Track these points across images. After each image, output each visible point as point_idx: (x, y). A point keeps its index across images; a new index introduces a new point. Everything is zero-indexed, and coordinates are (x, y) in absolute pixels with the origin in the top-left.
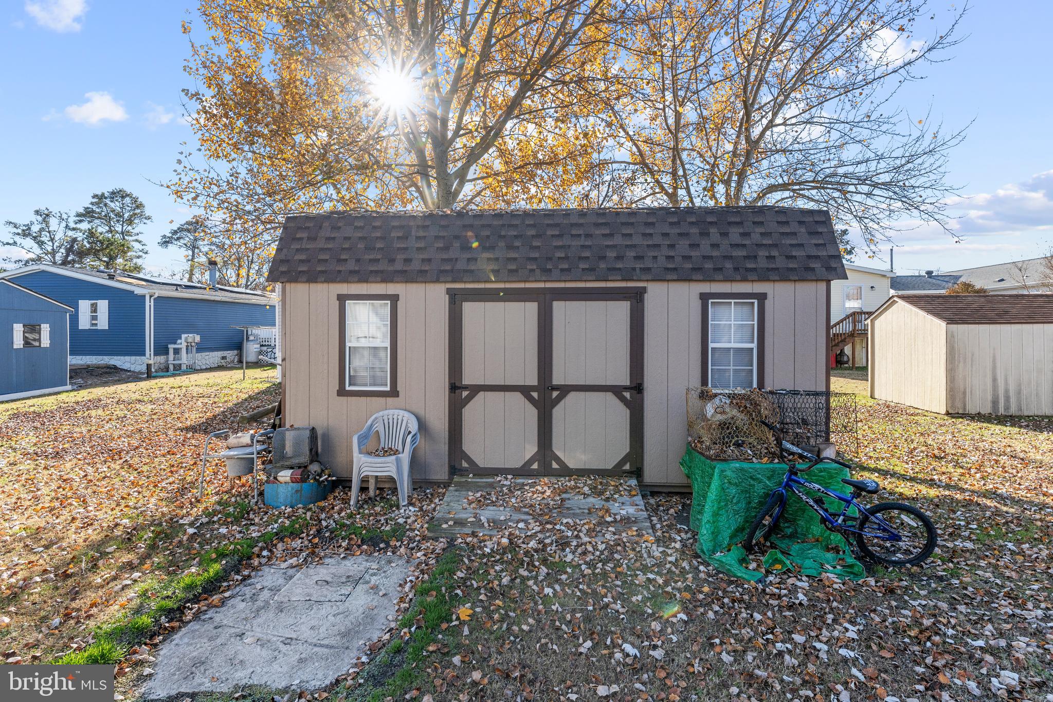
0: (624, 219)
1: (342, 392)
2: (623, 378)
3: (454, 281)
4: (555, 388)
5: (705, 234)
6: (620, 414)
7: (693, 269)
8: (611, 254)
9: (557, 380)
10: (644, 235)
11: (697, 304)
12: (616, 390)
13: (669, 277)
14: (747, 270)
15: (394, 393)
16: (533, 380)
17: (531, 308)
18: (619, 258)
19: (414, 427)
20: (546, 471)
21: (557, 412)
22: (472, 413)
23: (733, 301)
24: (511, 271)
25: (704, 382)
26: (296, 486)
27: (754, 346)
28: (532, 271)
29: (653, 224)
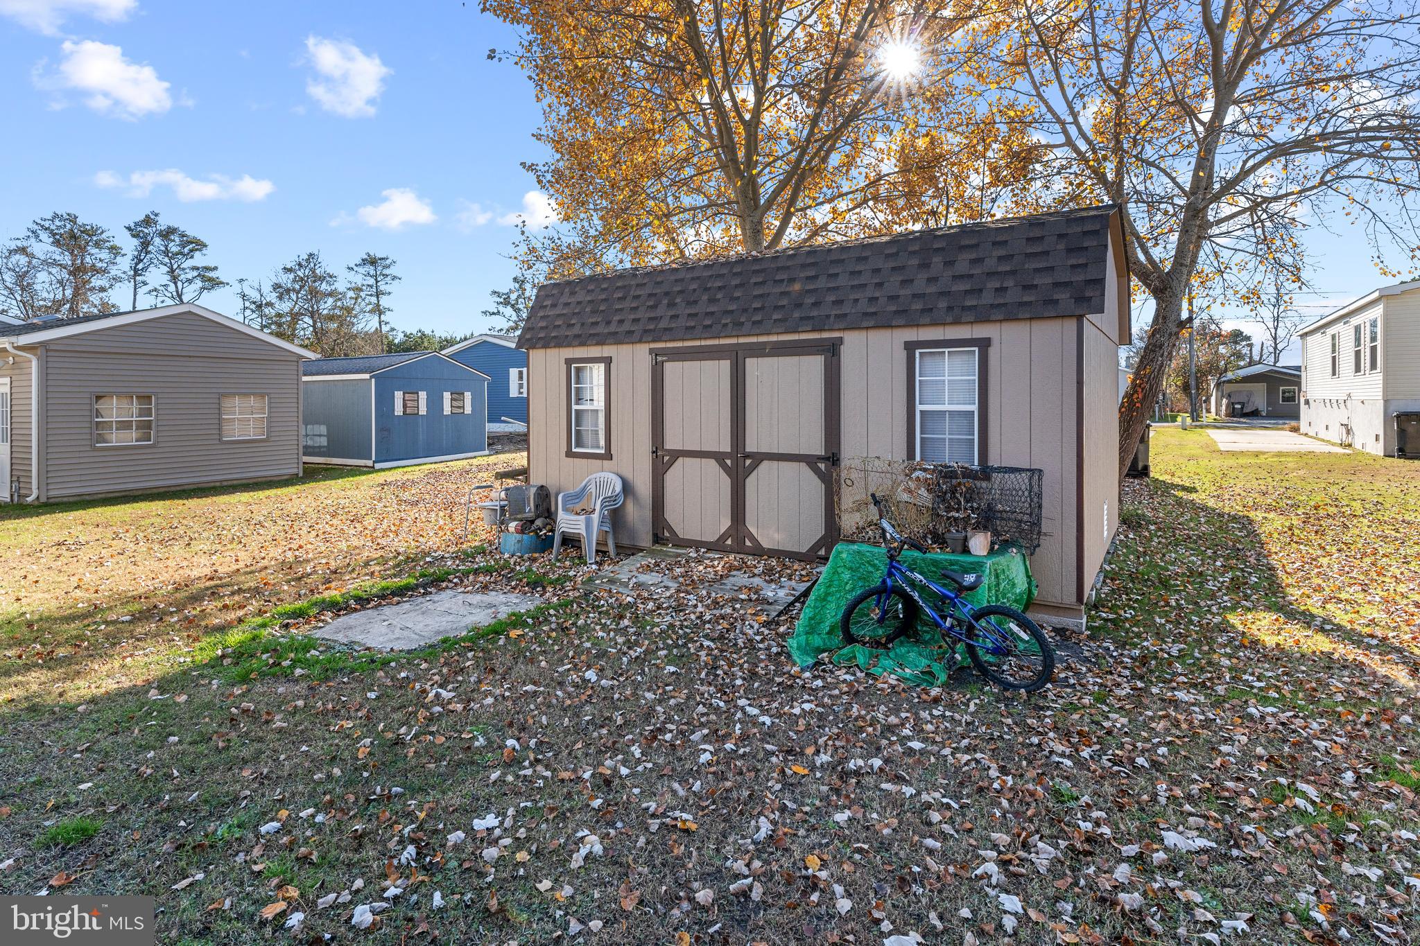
0: (834, 257)
1: (569, 454)
2: (818, 447)
3: (654, 341)
4: (747, 456)
5: (925, 265)
6: (813, 487)
7: (897, 312)
8: (809, 300)
9: (750, 447)
10: (852, 273)
11: (902, 355)
12: (810, 461)
13: (865, 324)
14: (964, 308)
15: (608, 456)
16: (726, 447)
17: (725, 365)
18: (816, 304)
19: (619, 488)
20: (739, 549)
21: (751, 482)
22: (672, 478)
23: (947, 350)
24: (706, 327)
25: (911, 455)
26: (519, 536)
27: (974, 408)
28: (725, 325)
29: (866, 258)
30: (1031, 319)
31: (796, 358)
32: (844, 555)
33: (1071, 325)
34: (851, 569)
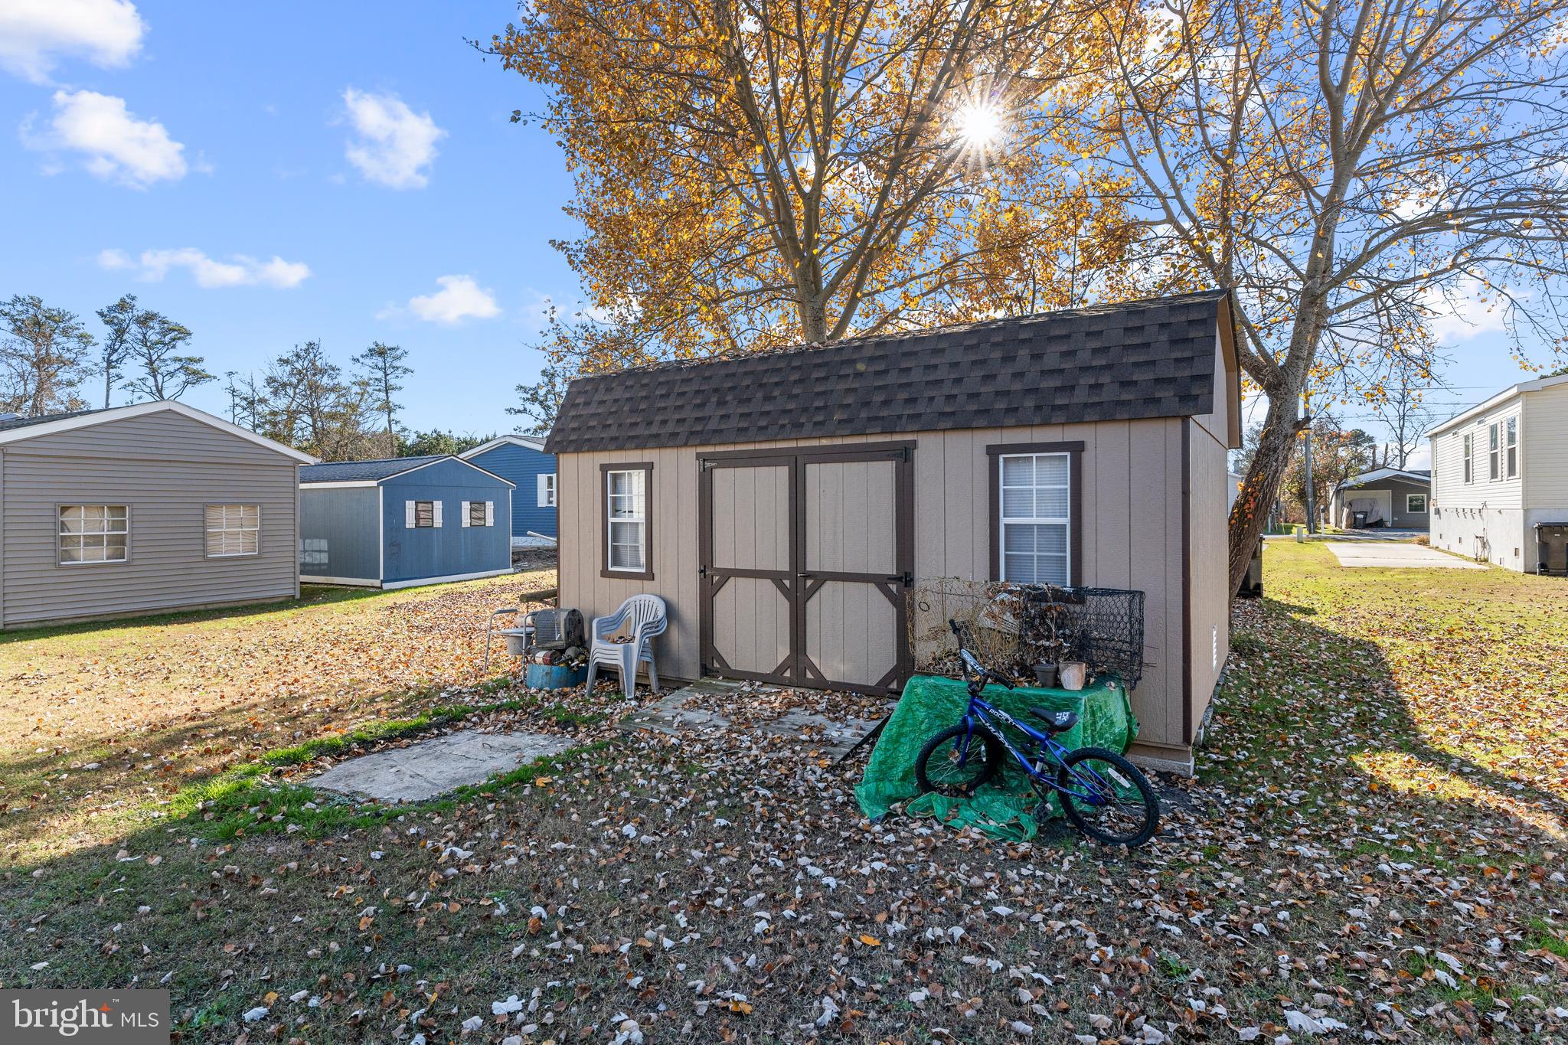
0: (905, 349)
1: (605, 573)
2: (888, 567)
3: (702, 444)
4: (808, 575)
5: (1008, 359)
6: (884, 613)
7: (978, 412)
8: (878, 398)
9: (812, 566)
10: (927, 367)
11: (983, 461)
12: (880, 581)
13: (942, 425)
14: (1054, 408)
15: (649, 575)
16: (784, 566)
17: (783, 472)
18: (886, 403)
19: (661, 612)
20: (799, 681)
21: (812, 605)
22: (723, 601)
23: (1034, 455)
24: (761, 428)
25: (994, 575)
26: (547, 668)
27: (1066, 521)
28: (783, 426)
29: (943, 350)
30: (1130, 420)
31: (863, 465)
32: (919, 690)
33: (1176, 426)
34: (927, 706)
